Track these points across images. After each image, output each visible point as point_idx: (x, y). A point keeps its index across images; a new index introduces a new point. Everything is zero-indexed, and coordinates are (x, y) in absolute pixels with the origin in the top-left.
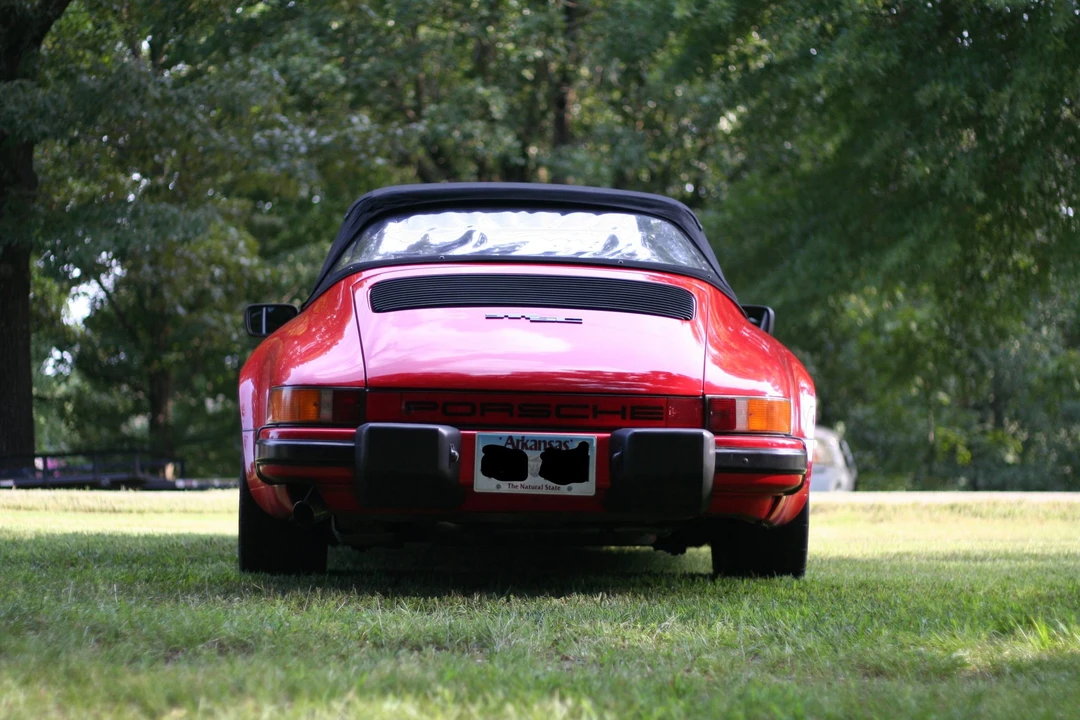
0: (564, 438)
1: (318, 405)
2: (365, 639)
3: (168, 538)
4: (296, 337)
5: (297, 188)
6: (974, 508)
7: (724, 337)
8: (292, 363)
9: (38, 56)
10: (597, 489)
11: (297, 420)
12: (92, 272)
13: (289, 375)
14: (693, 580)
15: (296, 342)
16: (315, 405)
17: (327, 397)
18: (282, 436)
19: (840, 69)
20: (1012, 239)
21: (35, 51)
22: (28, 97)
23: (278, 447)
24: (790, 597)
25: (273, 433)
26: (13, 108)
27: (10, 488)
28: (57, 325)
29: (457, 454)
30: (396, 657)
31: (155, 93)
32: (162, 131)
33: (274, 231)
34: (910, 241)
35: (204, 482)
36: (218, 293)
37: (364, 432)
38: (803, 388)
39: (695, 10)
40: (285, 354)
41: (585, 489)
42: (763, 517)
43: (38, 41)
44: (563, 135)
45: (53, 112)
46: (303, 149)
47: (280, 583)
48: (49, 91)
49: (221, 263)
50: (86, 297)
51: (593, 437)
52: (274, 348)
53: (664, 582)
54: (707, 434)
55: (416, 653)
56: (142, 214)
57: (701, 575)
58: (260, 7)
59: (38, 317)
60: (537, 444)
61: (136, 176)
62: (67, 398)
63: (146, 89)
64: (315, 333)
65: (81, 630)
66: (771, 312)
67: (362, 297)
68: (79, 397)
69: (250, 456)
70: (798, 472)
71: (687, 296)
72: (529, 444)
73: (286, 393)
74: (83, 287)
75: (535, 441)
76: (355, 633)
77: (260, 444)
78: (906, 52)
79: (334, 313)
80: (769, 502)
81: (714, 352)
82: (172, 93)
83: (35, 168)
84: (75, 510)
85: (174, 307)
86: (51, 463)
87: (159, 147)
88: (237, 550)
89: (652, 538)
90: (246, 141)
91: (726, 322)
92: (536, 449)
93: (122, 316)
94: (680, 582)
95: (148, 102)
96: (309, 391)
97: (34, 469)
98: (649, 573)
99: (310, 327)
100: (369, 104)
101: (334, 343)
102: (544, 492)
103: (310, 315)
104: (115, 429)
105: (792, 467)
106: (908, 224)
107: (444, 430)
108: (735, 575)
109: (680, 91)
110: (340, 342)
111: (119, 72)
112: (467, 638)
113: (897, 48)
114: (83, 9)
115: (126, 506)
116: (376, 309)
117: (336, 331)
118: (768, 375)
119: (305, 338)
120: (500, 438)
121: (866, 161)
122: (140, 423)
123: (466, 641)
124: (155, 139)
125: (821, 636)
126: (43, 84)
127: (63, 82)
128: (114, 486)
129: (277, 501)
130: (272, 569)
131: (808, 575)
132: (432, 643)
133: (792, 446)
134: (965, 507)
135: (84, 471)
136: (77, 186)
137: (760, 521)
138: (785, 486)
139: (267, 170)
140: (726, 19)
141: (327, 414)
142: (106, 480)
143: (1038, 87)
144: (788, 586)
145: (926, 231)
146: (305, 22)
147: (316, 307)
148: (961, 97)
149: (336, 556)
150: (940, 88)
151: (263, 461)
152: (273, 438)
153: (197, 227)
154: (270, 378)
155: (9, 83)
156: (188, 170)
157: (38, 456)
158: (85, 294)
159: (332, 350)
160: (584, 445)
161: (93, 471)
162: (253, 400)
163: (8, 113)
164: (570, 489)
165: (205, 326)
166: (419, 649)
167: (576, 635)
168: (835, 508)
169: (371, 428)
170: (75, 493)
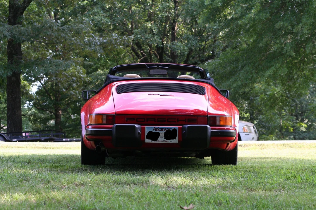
0: (169, 128)
1: (102, 119)
2: (115, 182)
3: (62, 156)
4: (96, 100)
5: (97, 54)
6: (290, 145)
7: (214, 99)
8: (95, 108)
9: (22, 17)
10: (179, 141)
11: (96, 123)
12: (38, 79)
13: (94, 111)
14: (206, 166)
15: (96, 102)
16: (101, 119)
17: (105, 117)
18: (93, 128)
19: (253, 19)
20: (303, 67)
21: (21, 16)
22: (19, 30)
23: (91, 130)
24: (232, 170)
25: (90, 127)
26: (15, 33)
27: (16, 141)
28: (28, 94)
29: (140, 132)
30: (123, 187)
31: (55, 28)
32: (58, 39)
33: (90, 66)
34: (273, 68)
35: (71, 139)
36: (75, 85)
37: (115, 126)
38: (236, 113)
39: (211, 2)
40: (93, 105)
41: (175, 141)
42: (224, 149)
43: (22, 13)
44: (174, 38)
45: (26, 34)
46: (98, 44)
47: (93, 168)
48: (25, 28)
49: (76, 77)
50: (36, 86)
51: (177, 127)
52: (90, 103)
53: (197, 166)
54: (208, 126)
55: (128, 186)
56: (52, 63)
57: (208, 164)
58: (86, 1)
59: (23, 92)
60: (162, 129)
61: (51, 51)
62: (31, 115)
63: (53, 27)
64: (101, 100)
65: (39, 181)
66: (228, 91)
67: (114, 89)
68: (34, 115)
69: (84, 133)
70: (234, 136)
71: (203, 88)
72: (160, 129)
73: (94, 116)
74: (35, 83)
75: (161, 129)
76: (112, 181)
77: (86, 130)
78: (272, 14)
79: (106, 94)
80: (226, 144)
81: (211, 103)
82: (60, 28)
83: (21, 50)
84: (35, 148)
85: (62, 89)
86: (27, 134)
87: (57, 43)
88: (80, 159)
89: (194, 154)
90: (82, 41)
91: (214, 95)
92: (162, 131)
93: (47, 91)
94: (202, 166)
95: (54, 31)
96: (100, 115)
97: (23, 136)
98: (194, 164)
99: (99, 98)
100: (118, 30)
101: (107, 102)
102: (164, 142)
103: (100, 95)
104: (45, 124)
105: (232, 135)
106: (273, 63)
107: (137, 126)
108: (217, 164)
109: (207, 25)
110: (108, 102)
111: (45, 22)
112: (142, 182)
113: (269, 12)
114: (35, 4)
115: (49, 147)
116: (118, 93)
117: (107, 99)
118: (226, 110)
119: (98, 100)
120: (152, 128)
121: (261, 45)
122: (52, 122)
123: (142, 183)
124: (56, 41)
125: (238, 180)
126: (24, 26)
127: (29, 25)
128: (46, 141)
129: (91, 145)
130: (90, 164)
131: (237, 164)
132: (133, 183)
133: (232, 129)
134: (287, 144)
135: (36, 136)
136: (33, 55)
137: (223, 150)
138: (230, 140)
139: (88, 50)
140: (220, 5)
141: (105, 122)
142: (43, 139)
143: (309, 24)
144: (232, 167)
145: (278, 65)
146: (98, 6)
147: (101, 92)
148: (288, 26)
149: (108, 160)
150: (282, 23)
151: (87, 135)
152: (90, 128)
153: (68, 66)
154: (89, 112)
155: (14, 26)
156: (65, 50)
157: (24, 132)
158: (36, 85)
159: (105, 104)
160: (175, 130)
161: (39, 136)
162: (84, 117)
163: (14, 35)
164: (171, 141)
165: (71, 94)
166: (129, 185)
167: (172, 181)
168: (250, 145)
169: (117, 125)
170: (35, 143)
